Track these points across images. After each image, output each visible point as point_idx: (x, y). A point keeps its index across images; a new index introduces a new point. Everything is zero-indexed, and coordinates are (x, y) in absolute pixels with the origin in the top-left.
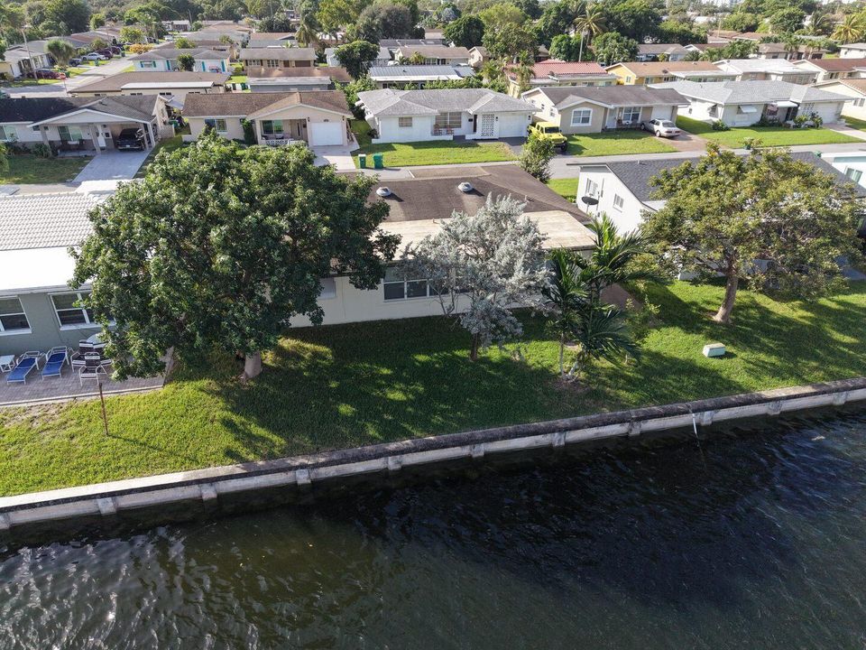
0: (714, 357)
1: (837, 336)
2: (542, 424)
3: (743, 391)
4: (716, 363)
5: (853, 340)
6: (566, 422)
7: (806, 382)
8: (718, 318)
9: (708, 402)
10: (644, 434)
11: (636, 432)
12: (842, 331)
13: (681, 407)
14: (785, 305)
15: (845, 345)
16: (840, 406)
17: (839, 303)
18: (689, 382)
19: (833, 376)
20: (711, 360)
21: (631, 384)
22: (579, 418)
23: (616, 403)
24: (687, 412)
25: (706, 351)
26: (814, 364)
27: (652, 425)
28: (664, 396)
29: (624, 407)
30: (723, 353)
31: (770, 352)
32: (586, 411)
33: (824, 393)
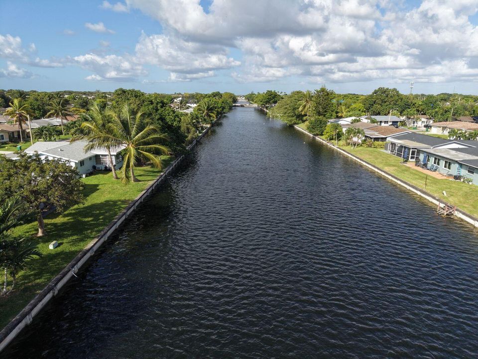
0: (56, 247)
1: (86, 219)
2: (17, 317)
3: (80, 251)
4: (59, 249)
5: (92, 218)
6: (27, 307)
7: (93, 238)
8: (40, 234)
9: (73, 262)
10: (60, 291)
11: (56, 292)
12: (85, 217)
13: (66, 270)
14: (57, 219)
15: (91, 221)
16: (107, 240)
17: (74, 210)
18: (58, 261)
19: (99, 231)
20: (56, 249)
21: (38, 275)
22: (32, 302)
23: (39, 286)
24: (70, 270)
25: (51, 247)
26: (90, 231)
27: (60, 285)
28: (56, 271)
29: (45, 285)
30: (58, 244)
31: (72, 235)
32: (31, 298)
33: (102, 237)
